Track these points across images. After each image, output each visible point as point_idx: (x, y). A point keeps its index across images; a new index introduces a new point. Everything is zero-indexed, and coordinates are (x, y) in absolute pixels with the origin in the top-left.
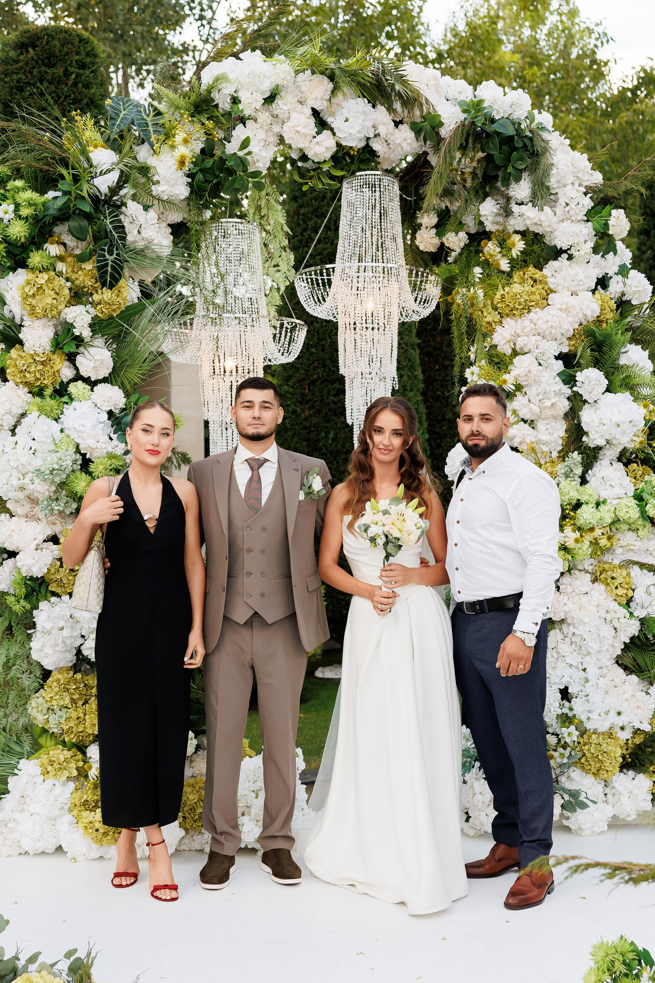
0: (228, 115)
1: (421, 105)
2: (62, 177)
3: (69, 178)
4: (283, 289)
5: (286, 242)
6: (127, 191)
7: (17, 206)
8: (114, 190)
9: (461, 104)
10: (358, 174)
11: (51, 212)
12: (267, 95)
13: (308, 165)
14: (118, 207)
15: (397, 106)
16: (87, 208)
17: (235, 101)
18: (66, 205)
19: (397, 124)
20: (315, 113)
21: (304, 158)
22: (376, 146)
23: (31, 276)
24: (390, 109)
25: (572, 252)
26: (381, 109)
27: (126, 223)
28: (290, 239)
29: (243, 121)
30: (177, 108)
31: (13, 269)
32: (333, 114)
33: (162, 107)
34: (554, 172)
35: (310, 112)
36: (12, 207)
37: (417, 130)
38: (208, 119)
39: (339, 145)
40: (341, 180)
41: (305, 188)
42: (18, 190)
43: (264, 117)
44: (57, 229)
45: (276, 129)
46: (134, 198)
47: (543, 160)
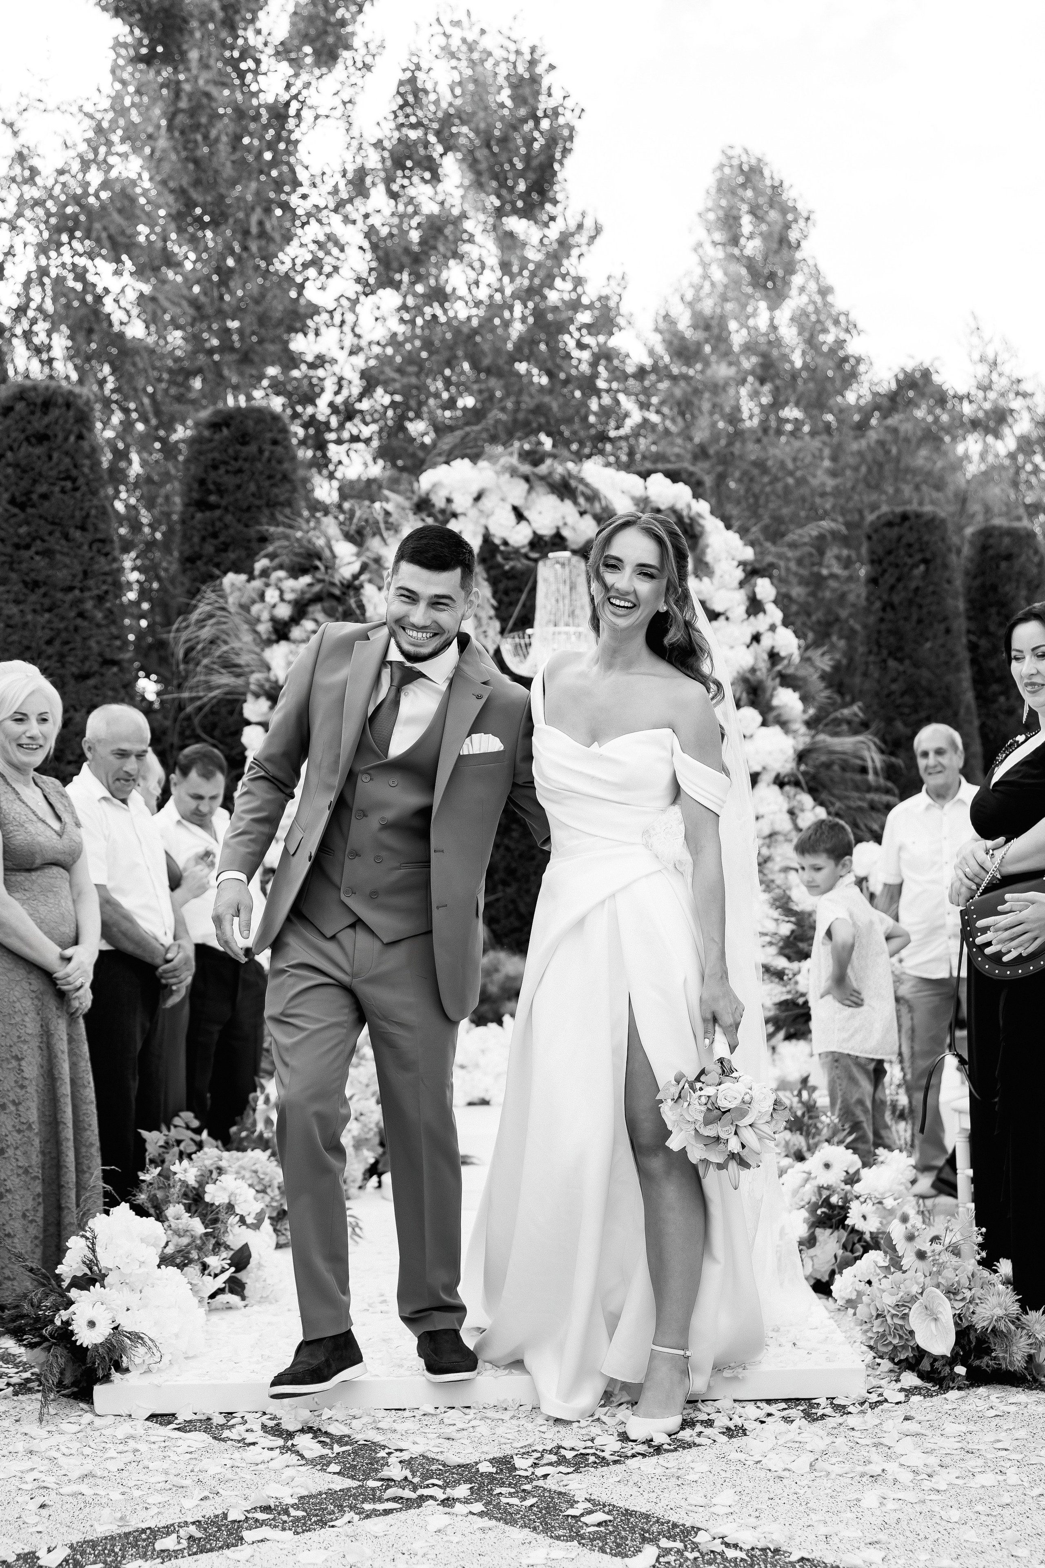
0: (443, 511)
1: (600, 500)
2: (317, 568)
3: (322, 568)
4: (492, 651)
5: (492, 612)
6: (363, 577)
7: (282, 592)
8: (356, 577)
9: (633, 498)
10: (551, 555)
11: (308, 596)
12: (475, 495)
13: (509, 549)
14: (358, 589)
15: (581, 500)
16: (337, 592)
17: (449, 501)
18: (321, 591)
19: (582, 514)
20: (515, 509)
21: (506, 543)
22: (565, 533)
23: (292, 646)
24: (576, 503)
25: (729, 614)
26: (568, 503)
27: (365, 601)
28: (496, 609)
29: (455, 515)
30: (403, 509)
31: (277, 641)
32: (528, 508)
33: (389, 507)
34: (709, 551)
35: (510, 508)
36: (277, 593)
37: (598, 519)
38: (429, 515)
39: (535, 533)
40: (536, 561)
41: (507, 567)
42: (280, 580)
43: (473, 513)
44: (311, 609)
45: (483, 521)
46: (370, 581)
47: (702, 542)
